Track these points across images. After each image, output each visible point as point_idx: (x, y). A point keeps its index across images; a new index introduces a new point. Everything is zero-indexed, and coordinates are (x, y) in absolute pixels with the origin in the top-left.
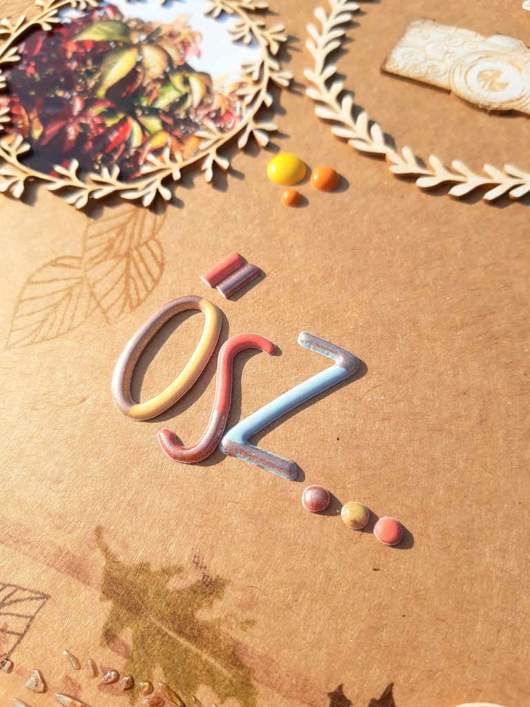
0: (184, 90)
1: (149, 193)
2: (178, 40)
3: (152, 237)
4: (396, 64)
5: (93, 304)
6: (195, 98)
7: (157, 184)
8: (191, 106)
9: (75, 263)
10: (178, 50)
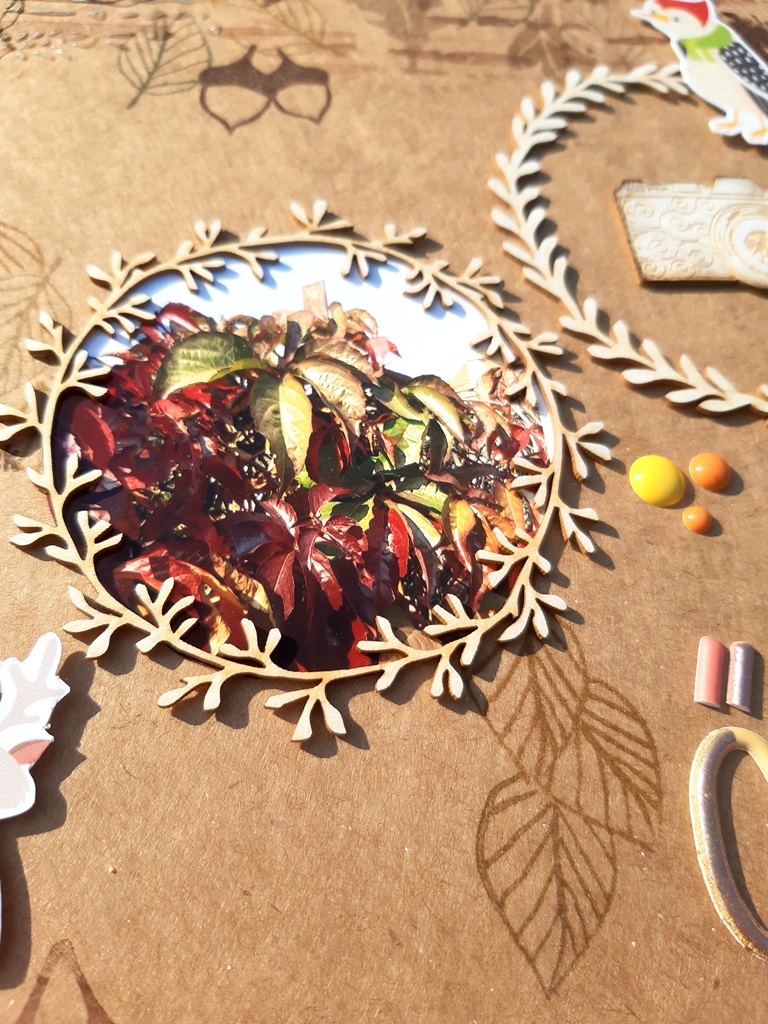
0: (425, 418)
1: (532, 613)
2: (340, 334)
3: (587, 680)
4: (653, 266)
5: (604, 835)
6: (451, 425)
7: (531, 594)
8: (457, 441)
9: (520, 787)
10: (355, 351)
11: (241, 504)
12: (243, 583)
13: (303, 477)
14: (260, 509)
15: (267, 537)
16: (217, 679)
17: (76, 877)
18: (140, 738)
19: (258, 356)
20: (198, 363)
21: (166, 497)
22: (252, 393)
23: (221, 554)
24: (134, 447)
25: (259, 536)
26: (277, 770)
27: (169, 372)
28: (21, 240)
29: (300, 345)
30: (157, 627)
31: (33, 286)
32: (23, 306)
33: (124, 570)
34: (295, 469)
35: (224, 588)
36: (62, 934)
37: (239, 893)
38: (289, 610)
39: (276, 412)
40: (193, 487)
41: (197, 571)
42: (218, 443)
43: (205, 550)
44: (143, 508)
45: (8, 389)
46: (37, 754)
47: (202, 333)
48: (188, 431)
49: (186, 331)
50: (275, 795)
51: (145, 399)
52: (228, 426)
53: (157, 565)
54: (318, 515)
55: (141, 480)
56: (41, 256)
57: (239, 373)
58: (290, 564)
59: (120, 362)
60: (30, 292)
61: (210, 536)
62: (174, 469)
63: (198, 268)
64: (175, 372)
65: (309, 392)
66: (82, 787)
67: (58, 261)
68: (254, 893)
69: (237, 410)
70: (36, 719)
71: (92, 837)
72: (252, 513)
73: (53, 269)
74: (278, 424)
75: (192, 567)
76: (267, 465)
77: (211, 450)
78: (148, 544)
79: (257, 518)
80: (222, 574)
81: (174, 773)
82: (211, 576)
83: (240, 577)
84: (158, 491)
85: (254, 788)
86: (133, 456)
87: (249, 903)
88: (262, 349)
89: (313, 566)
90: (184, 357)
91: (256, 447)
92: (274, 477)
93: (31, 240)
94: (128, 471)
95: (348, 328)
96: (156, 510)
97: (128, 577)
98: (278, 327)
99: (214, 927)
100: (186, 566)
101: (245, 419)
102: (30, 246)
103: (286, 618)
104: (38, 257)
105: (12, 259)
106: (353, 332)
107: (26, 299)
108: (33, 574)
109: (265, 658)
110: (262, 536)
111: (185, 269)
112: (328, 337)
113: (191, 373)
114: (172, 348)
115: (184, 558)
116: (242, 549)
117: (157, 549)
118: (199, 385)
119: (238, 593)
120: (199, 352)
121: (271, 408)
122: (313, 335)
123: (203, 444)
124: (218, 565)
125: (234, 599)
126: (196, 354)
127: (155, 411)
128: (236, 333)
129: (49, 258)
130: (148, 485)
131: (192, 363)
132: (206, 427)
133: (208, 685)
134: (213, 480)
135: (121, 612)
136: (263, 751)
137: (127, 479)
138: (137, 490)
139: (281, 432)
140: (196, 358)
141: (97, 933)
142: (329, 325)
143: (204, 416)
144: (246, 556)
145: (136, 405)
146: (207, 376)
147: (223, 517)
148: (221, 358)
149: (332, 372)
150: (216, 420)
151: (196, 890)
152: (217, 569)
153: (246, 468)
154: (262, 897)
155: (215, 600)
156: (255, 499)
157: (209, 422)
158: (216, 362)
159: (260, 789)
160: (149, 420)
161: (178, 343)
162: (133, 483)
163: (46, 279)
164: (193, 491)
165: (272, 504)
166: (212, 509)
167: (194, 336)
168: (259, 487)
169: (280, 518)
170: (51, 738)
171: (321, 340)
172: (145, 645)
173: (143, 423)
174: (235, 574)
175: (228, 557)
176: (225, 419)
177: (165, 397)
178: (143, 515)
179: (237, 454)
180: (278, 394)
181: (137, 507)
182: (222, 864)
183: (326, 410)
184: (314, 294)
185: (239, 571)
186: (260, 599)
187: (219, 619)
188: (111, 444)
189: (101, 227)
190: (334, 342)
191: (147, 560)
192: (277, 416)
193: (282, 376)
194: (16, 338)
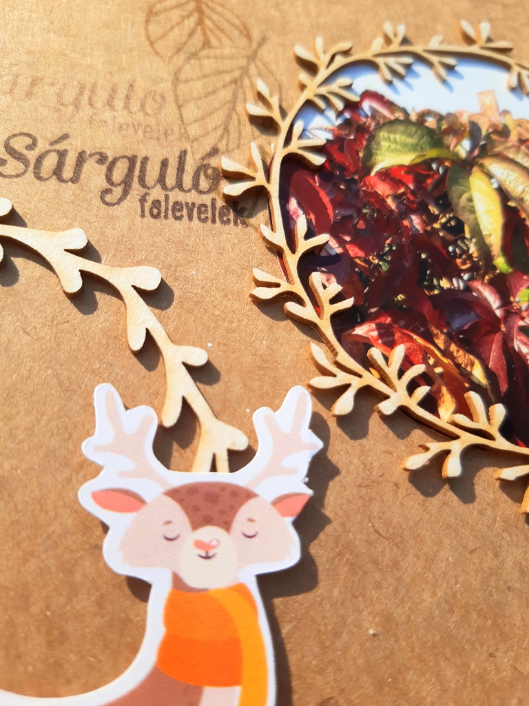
11: (451, 281)
12: (462, 357)
13: (500, 262)
14: (468, 289)
15: (478, 316)
16: (456, 447)
17: (337, 635)
18: (385, 499)
19: (448, 147)
20: (398, 147)
21: (385, 267)
22: (447, 180)
23: (438, 327)
24: (350, 217)
25: (469, 314)
26: (508, 538)
27: (374, 151)
28: (229, 16)
29: (482, 143)
30: (396, 391)
31: (243, 58)
32: (237, 74)
33: (354, 333)
34: (493, 254)
35: (445, 360)
36: (327, 693)
37: (485, 656)
38: (504, 387)
39: (470, 200)
40: (408, 261)
41: (420, 340)
42: (424, 222)
43: (424, 323)
44: (364, 276)
45: (230, 148)
46: (298, 506)
47: (397, 121)
48: (397, 207)
49: (385, 117)
50: (509, 563)
51: (356, 173)
52: (430, 208)
53: (383, 331)
54: (517, 299)
55: (361, 248)
56: (248, 32)
57: (433, 160)
58: (500, 343)
59: (330, 137)
60: (243, 62)
61: (427, 309)
62: (388, 241)
63: (392, 61)
64: (379, 152)
65: (495, 186)
66: (336, 543)
67: (264, 40)
68: (498, 654)
69: (436, 193)
70: (294, 471)
71: (350, 595)
72: (460, 290)
73: (260, 45)
74: (473, 211)
75: (415, 337)
76: (469, 249)
77: (418, 227)
78: (373, 310)
79: (465, 296)
80: (442, 346)
81: (419, 535)
82: (432, 348)
83: (458, 351)
84: (376, 261)
85: (490, 554)
86: (350, 225)
87: (495, 665)
88: (451, 140)
89: (519, 348)
90: (385, 139)
91: (457, 229)
92: (475, 259)
93: (238, 17)
94: (348, 238)
95: (520, 135)
96: (376, 278)
97: (359, 340)
98: (461, 125)
99: (466, 688)
100: (409, 335)
101: (446, 204)
102: (237, 22)
103: (502, 395)
104: (246, 32)
105: (222, 31)
106: (524, 138)
107: (238, 68)
108: (270, 329)
109: (494, 431)
110: (473, 314)
111: (380, 61)
112: (503, 139)
113: (393, 155)
114: (374, 130)
115: (407, 328)
116: (456, 324)
117: (382, 316)
118: (401, 167)
119: (458, 366)
120: (398, 137)
121: (465, 196)
122: (492, 136)
123: (411, 221)
124: (438, 338)
125: (455, 371)
126: (395, 139)
127: (365, 185)
128: (427, 124)
129: (256, 35)
130: (367, 254)
131: (393, 146)
132: (411, 207)
133: (448, 452)
134: (423, 256)
135: (360, 373)
136: (495, 520)
137: (347, 246)
138: (358, 257)
139: (476, 219)
140: (395, 142)
141: (361, 691)
142: (503, 128)
143: (409, 195)
144: (461, 331)
145: (349, 178)
146: (407, 159)
147: (436, 292)
148: (417, 145)
149: (512, 170)
150: (420, 200)
151: (448, 652)
152: (436, 341)
153: (451, 249)
154: (505, 660)
155: (439, 370)
156: (461, 278)
157: (414, 202)
158: (414, 148)
159: (496, 555)
160: (361, 193)
161: (379, 127)
162: (354, 251)
163: (255, 53)
164: (407, 264)
165: (477, 285)
166: (426, 283)
167: (392, 123)
168: (464, 267)
169: (486, 299)
170: (310, 492)
171: (499, 142)
172: (388, 407)
173: (357, 194)
174: (453, 348)
175: (445, 331)
176: (427, 200)
177: (373, 173)
178: (366, 283)
179: (441, 234)
180: (469, 184)
181: (360, 274)
182: (469, 626)
183: (512, 204)
184: (488, 100)
185: (457, 345)
186: (478, 373)
187: (444, 390)
188: (330, 211)
189: (297, 16)
190: (509, 144)
191: (373, 326)
192: (471, 204)
193: (471, 169)
194: (234, 102)
